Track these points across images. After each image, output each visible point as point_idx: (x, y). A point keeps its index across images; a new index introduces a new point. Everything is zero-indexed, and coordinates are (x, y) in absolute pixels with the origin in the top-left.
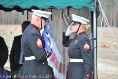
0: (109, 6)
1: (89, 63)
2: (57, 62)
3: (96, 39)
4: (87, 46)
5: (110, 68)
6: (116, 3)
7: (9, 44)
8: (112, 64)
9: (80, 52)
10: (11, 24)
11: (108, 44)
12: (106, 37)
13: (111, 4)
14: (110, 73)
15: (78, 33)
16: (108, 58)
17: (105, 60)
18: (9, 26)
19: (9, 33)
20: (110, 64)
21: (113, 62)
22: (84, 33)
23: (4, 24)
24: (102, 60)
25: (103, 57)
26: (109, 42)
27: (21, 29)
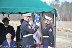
0: (61, 12)
1: (52, 37)
2: (39, 36)
3: (55, 27)
4: (51, 30)
5: (61, 40)
6: (64, 10)
7: (16, 30)
8: (62, 38)
9: (48, 33)
10: (16, 20)
11: (60, 29)
12: (59, 26)
13: (61, 11)
14: (61, 42)
15: (47, 24)
16: (60, 35)
17: (59, 36)
18: (15, 21)
19: (15, 25)
20: (61, 38)
21: (63, 37)
22: (50, 24)
23: (13, 20)
24: (58, 36)
25: (58, 35)
26: (61, 28)
27: (20, 23)
